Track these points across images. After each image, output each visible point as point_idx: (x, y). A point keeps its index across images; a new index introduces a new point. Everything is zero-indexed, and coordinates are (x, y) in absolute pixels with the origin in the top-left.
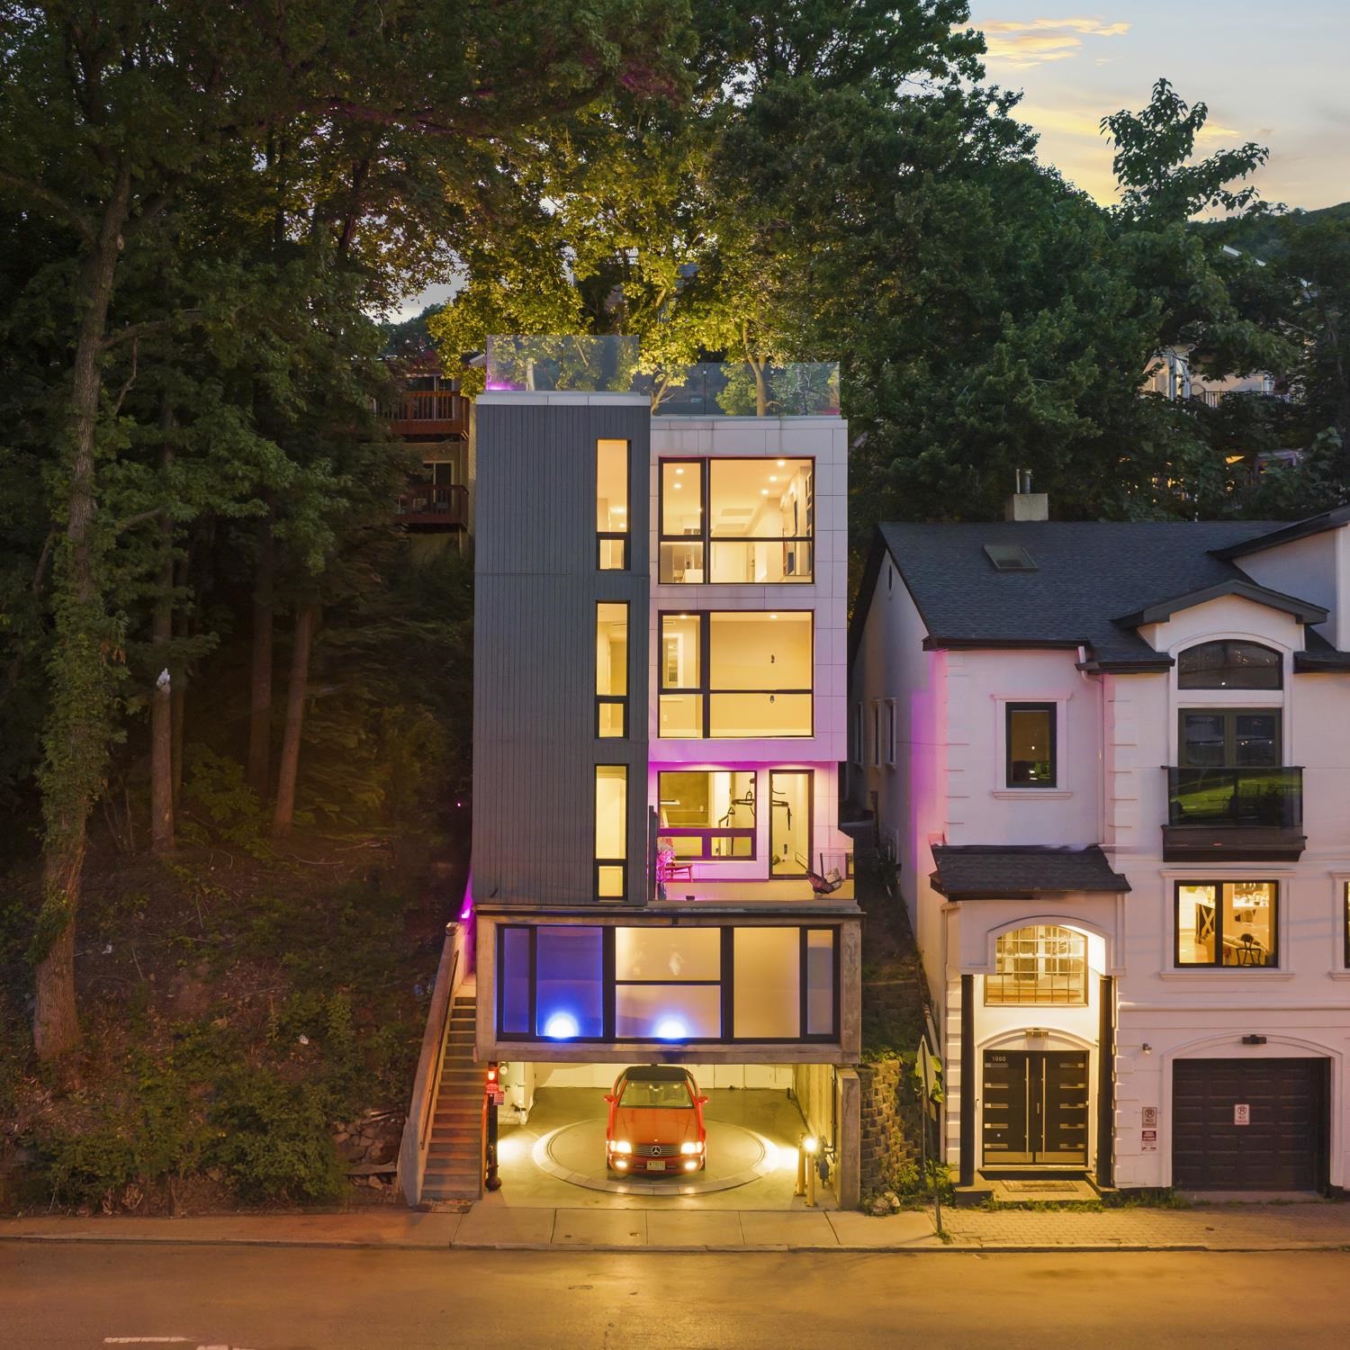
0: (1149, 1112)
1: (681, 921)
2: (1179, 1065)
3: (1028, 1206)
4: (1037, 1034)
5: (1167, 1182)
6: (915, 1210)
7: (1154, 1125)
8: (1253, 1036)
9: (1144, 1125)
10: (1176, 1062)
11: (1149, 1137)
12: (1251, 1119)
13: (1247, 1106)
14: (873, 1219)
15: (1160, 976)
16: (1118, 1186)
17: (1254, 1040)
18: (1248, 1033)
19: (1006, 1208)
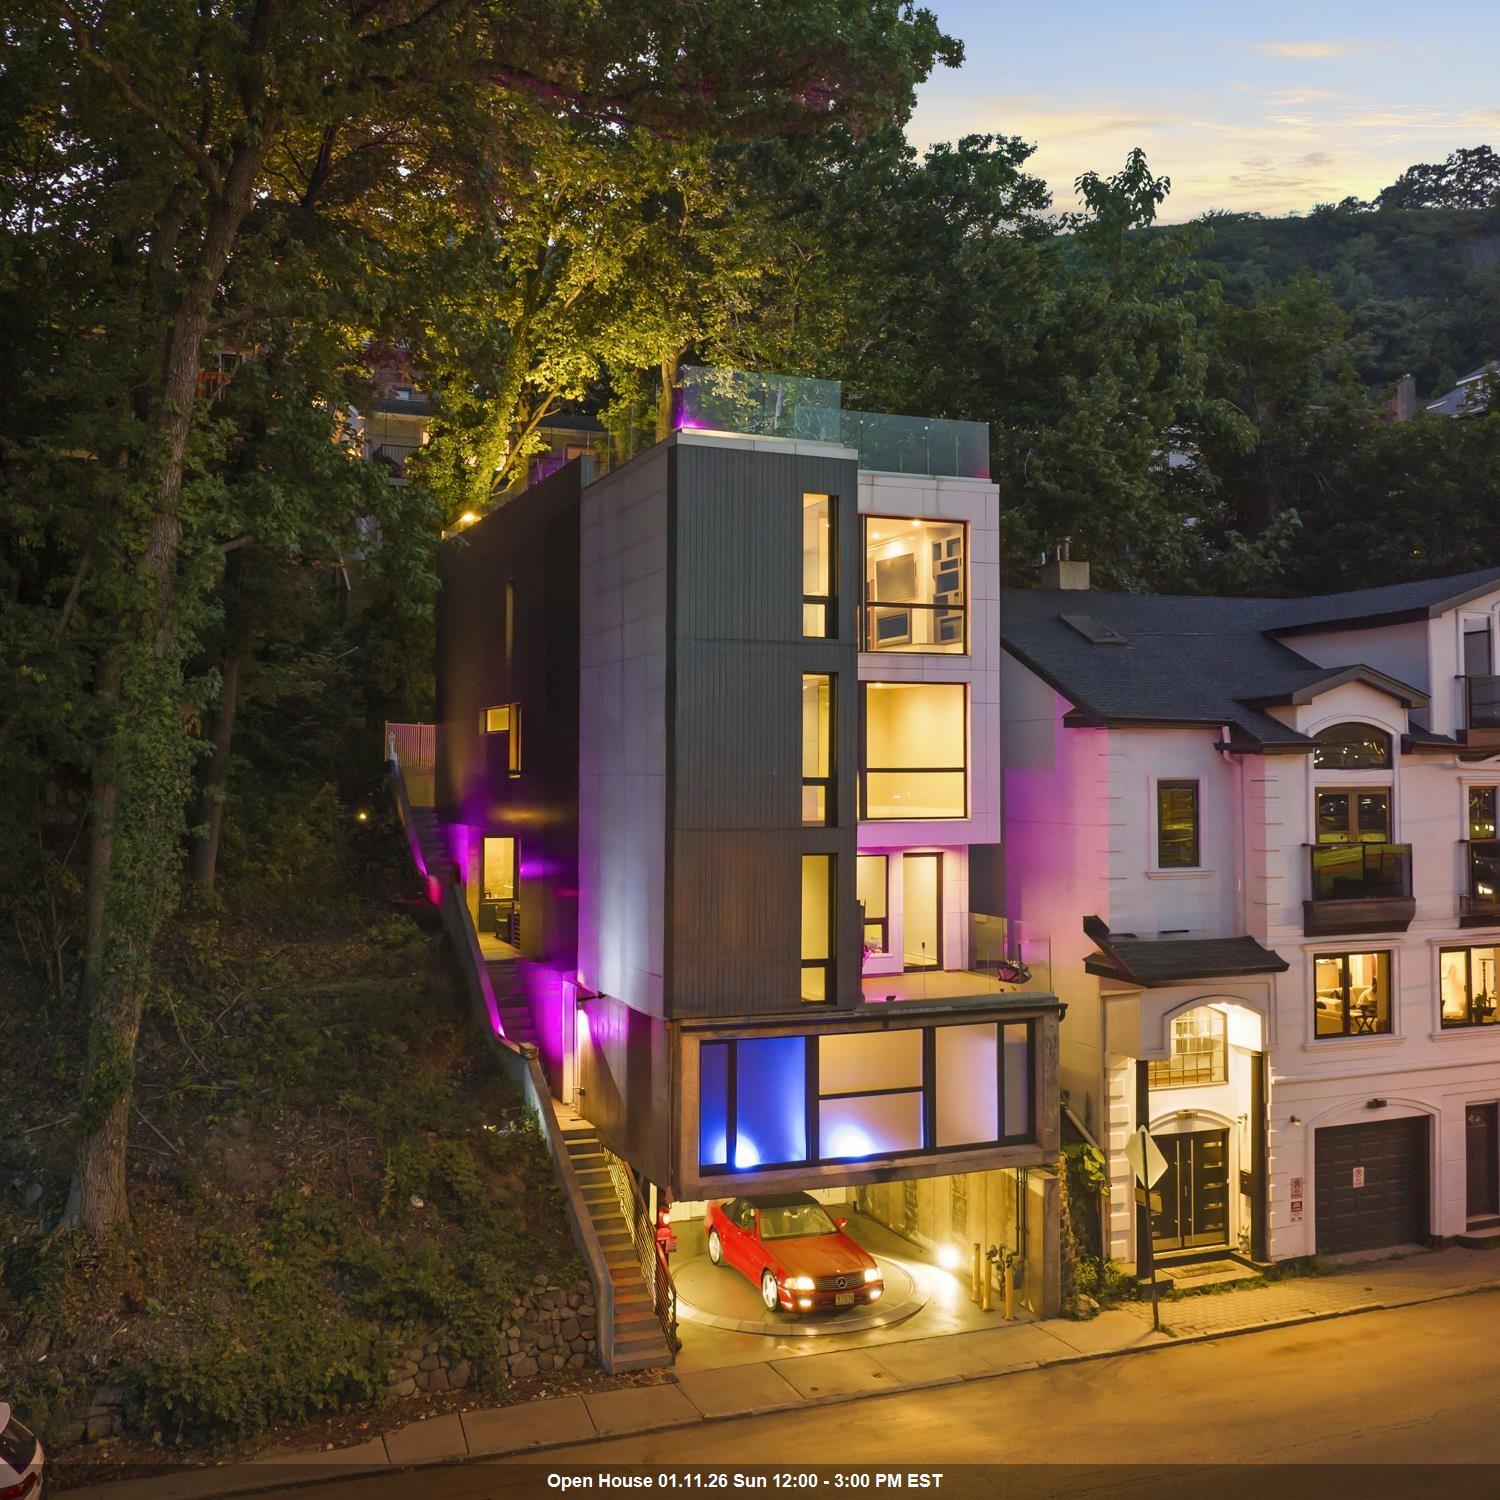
0: (1297, 1183)
1: (892, 1024)
2: (1319, 1132)
3: (1205, 1291)
4: (1187, 1116)
5: (1312, 1251)
6: (1111, 1309)
7: (1300, 1196)
8: (1376, 1100)
9: (1293, 1196)
10: (1318, 1131)
11: (1296, 1207)
12: (1366, 1181)
13: (1362, 1169)
14: (1083, 1324)
15: (1304, 1048)
16: (1273, 1260)
17: (1376, 1104)
18: (1370, 1098)
19: (1189, 1295)
